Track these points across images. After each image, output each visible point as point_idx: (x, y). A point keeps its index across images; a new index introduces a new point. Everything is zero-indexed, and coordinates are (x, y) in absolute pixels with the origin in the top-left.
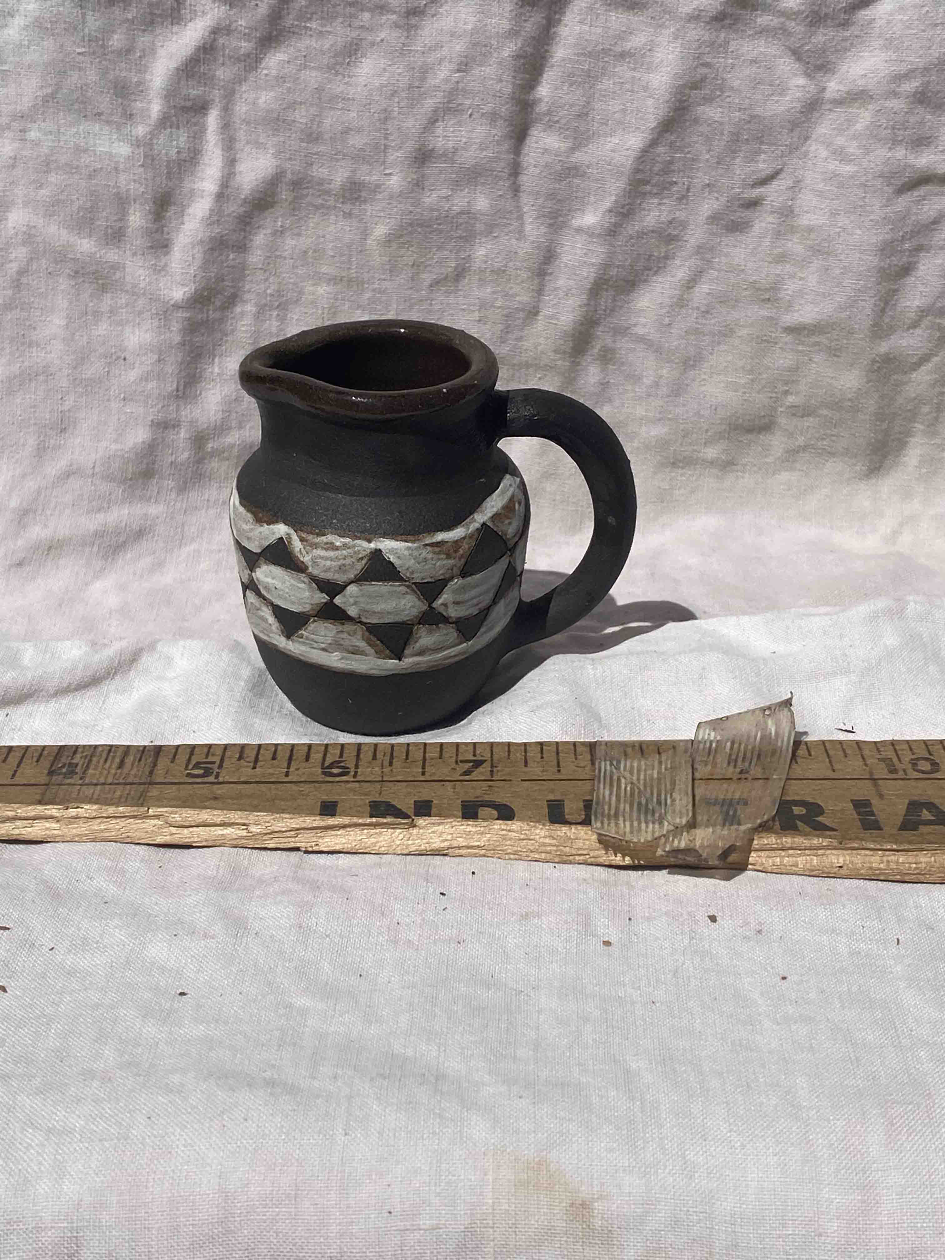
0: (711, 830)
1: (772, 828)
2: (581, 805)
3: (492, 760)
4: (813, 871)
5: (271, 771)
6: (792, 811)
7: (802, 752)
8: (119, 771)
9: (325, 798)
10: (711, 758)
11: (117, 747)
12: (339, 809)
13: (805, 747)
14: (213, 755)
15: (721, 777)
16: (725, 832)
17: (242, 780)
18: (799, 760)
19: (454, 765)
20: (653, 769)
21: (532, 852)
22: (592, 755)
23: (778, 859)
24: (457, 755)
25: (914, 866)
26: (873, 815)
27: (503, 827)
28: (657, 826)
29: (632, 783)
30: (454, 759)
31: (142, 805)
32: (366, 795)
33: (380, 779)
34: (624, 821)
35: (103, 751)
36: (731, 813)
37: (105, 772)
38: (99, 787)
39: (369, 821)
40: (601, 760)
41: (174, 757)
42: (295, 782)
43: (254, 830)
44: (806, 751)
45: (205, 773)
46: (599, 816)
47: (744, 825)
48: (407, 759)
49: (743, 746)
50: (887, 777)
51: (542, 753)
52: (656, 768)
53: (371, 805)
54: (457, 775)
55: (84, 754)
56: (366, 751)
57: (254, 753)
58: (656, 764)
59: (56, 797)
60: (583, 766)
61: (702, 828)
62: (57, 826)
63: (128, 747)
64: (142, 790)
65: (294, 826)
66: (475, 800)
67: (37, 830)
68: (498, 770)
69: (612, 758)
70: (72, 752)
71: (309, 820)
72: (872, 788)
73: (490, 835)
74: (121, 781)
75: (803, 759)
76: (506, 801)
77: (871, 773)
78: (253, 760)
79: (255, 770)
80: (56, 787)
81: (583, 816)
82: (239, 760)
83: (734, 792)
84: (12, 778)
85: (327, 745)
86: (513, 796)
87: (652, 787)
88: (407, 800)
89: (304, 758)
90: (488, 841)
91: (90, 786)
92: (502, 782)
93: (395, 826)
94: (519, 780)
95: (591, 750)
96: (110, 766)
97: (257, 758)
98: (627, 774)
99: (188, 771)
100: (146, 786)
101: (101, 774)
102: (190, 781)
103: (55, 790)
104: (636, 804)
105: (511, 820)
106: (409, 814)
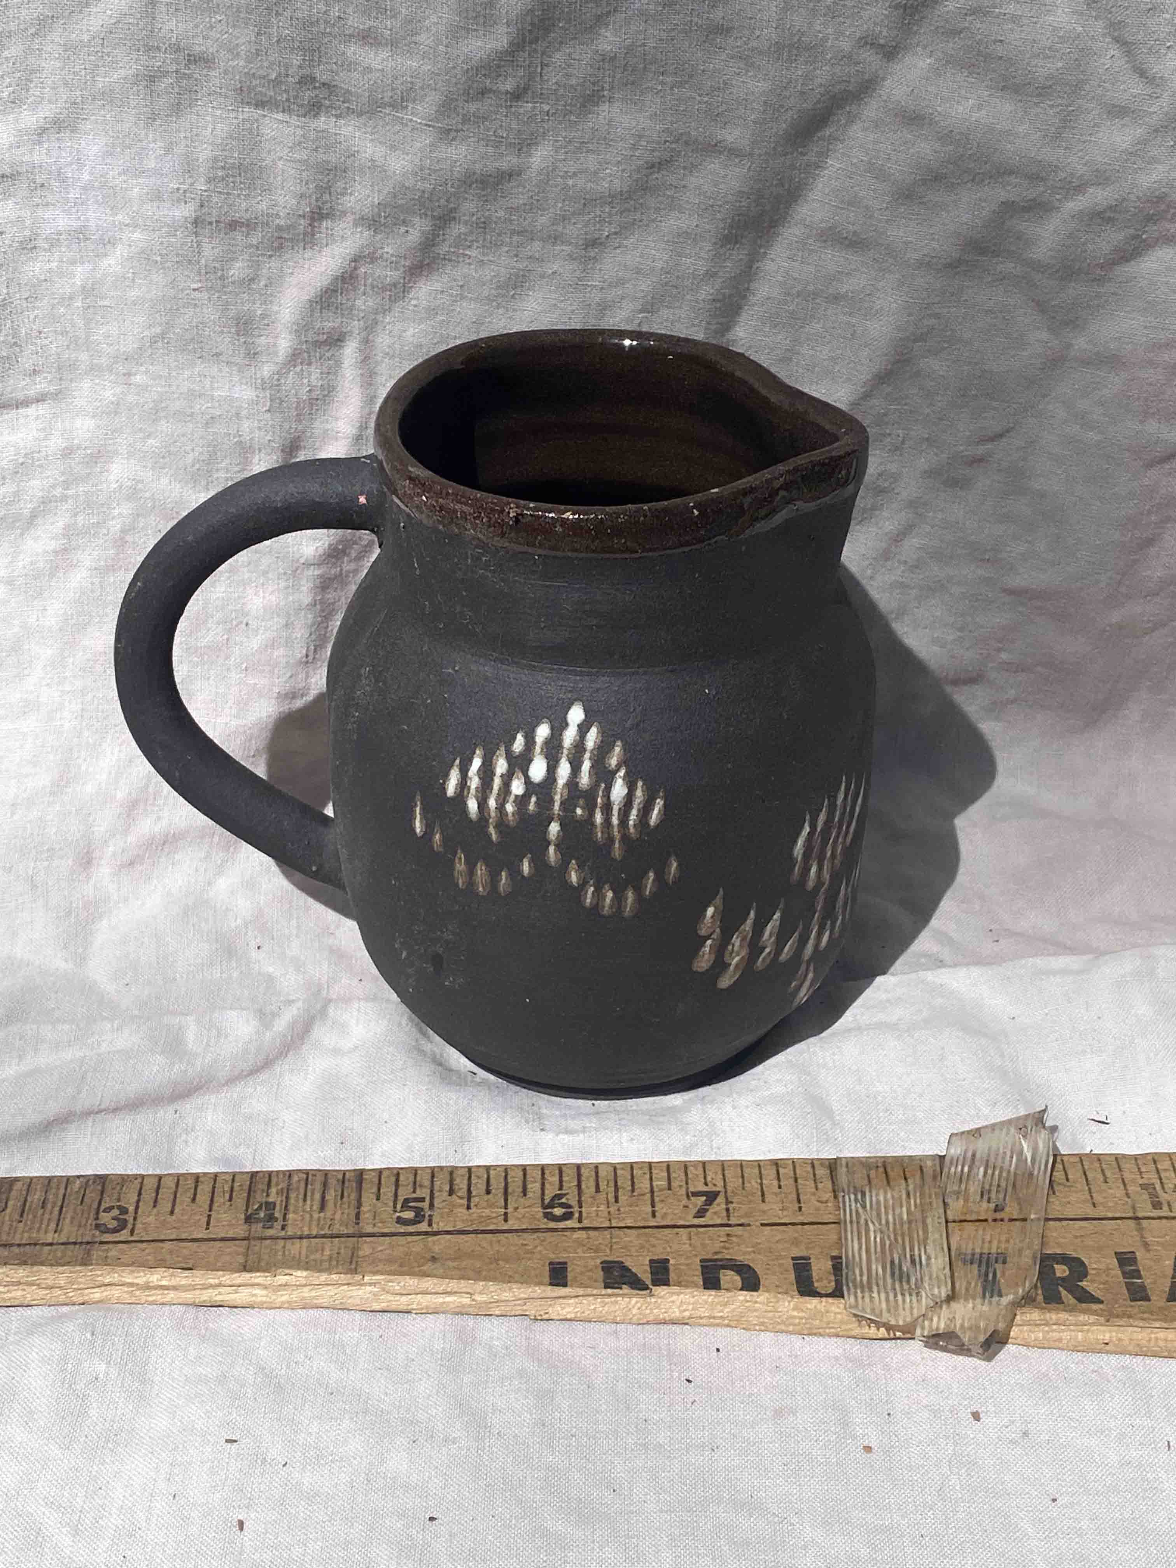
0: (970, 1305)
1: (1035, 1300)
2: (830, 1263)
3: (726, 1192)
4: (1078, 1345)
5: (487, 1212)
6: (1055, 1273)
7: (1059, 1175)
8: (322, 1215)
9: (552, 1256)
10: (963, 1187)
11: (314, 1172)
12: (570, 1276)
13: (1061, 1167)
14: (420, 1186)
15: (974, 1217)
16: (986, 1308)
17: (458, 1228)
18: (1056, 1188)
19: (685, 1201)
20: (901, 1207)
21: (779, 1323)
22: (833, 1183)
23: (1041, 1335)
24: (687, 1183)
26: (1140, 1276)
27: (748, 1298)
28: (914, 1299)
29: (882, 1232)
30: (683, 1191)
31: (355, 1271)
32: (596, 1251)
33: (607, 1224)
34: (879, 1293)
35: (299, 1181)
36: (991, 1276)
37: (307, 1216)
38: (305, 1240)
39: (604, 1292)
40: (843, 1191)
41: (379, 1190)
42: (516, 1231)
43: (479, 1299)
44: (1063, 1173)
45: (416, 1216)
46: (851, 1285)
47: (1007, 1295)
48: (633, 1191)
49: (997, 1173)
50: (1152, 1215)
51: (779, 1179)
52: (904, 1203)
53: (603, 1269)
54: (690, 1217)
55: (280, 1187)
56: (588, 1178)
57: (466, 1182)
58: (904, 1196)
59: (260, 1260)
60: (826, 1202)
61: (962, 1301)
62: (264, 1292)
63: (326, 1174)
64: (351, 1246)
65: (522, 1296)
66: (716, 1257)
67: (243, 1296)
68: (734, 1209)
69: (855, 1187)
70: (266, 1183)
71: (538, 1291)
72: (1136, 1233)
73: (734, 1306)
74: (326, 1231)
75: (1061, 1187)
76: (748, 1260)
77: (1134, 1208)
78: (465, 1194)
79: (471, 1211)
80: (258, 1243)
81: (833, 1284)
82: (450, 1195)
83: (990, 1242)
84: (207, 1229)
85: (543, 1168)
86: (754, 1252)
87: (903, 1235)
88: (640, 1258)
89: (521, 1190)
90: (733, 1310)
91: (295, 1240)
92: (740, 1228)
93: (631, 1297)
94: (758, 1224)
95: (831, 1172)
96: (312, 1206)
97: (469, 1191)
98: (874, 1213)
99: (398, 1214)
100: (355, 1239)
101: (303, 1220)
102: (402, 1231)
103: (257, 1249)
104: (888, 1265)
105: (756, 1291)
106: (645, 1280)
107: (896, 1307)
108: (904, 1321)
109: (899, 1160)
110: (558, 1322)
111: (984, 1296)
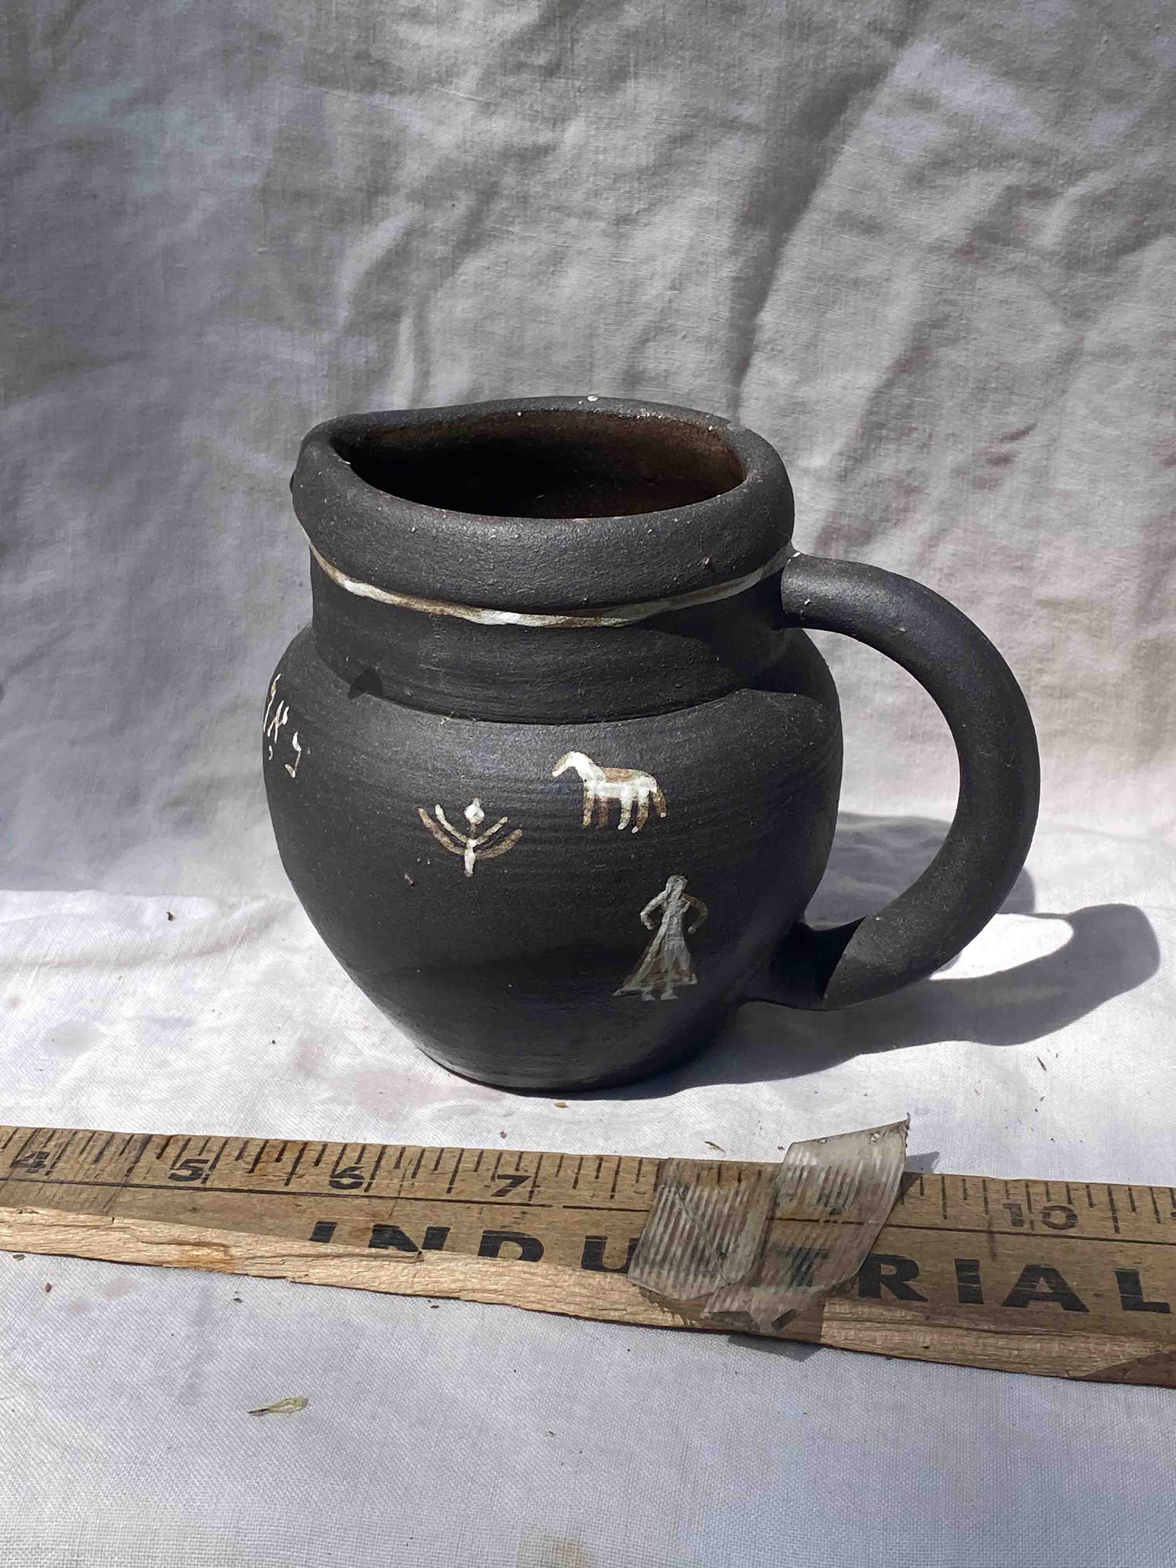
0: (773, 1290)
1: (849, 1292)
2: (627, 1244)
3: (536, 1177)
4: (892, 1350)
5: (269, 1176)
6: (879, 1270)
7: (914, 1190)
8: (93, 1166)
9: (324, 1216)
10: (799, 1190)
11: (101, 1133)
12: (336, 1233)
13: (918, 1182)
14: (209, 1151)
15: (806, 1217)
16: (790, 1294)
17: (232, 1187)
18: (905, 1200)
19: (488, 1182)
20: (725, 1202)
21: (558, 1302)
22: (657, 1177)
23: (853, 1333)
24: (496, 1168)
25: (1016, 1352)
26: (978, 1282)
27: (525, 1269)
28: (707, 1280)
29: (694, 1220)
30: (489, 1174)
31: (107, 1214)
32: (373, 1216)
33: (395, 1195)
34: (670, 1270)
35: (83, 1138)
36: (804, 1268)
37: (77, 1167)
38: (64, 1186)
39: (367, 1251)
40: (665, 1184)
41: (163, 1151)
42: (294, 1193)
43: (233, 1253)
44: (918, 1188)
45: (193, 1174)
46: (641, 1261)
47: (816, 1285)
48: (436, 1169)
49: (840, 1178)
50: (1009, 1230)
51: (598, 1171)
52: (730, 1199)
53: (374, 1231)
54: (488, 1195)
55: (60, 1142)
56: (390, 1156)
57: (259, 1150)
58: (732, 1194)
59: (12, 1196)
60: (644, 1193)
61: (763, 1286)
62: (9, 1232)
63: (113, 1135)
64: (112, 1193)
65: (279, 1251)
66: (501, 1230)
68: (540, 1192)
69: (679, 1184)
70: (48, 1137)
71: (299, 1246)
72: (986, 1244)
73: (509, 1278)
74: (92, 1180)
75: (912, 1200)
76: (537, 1235)
77: (990, 1224)
78: (253, 1160)
79: (251, 1174)
80: (15, 1184)
81: (622, 1261)
82: (237, 1159)
83: (815, 1240)
85: (346, 1146)
86: (547, 1229)
87: (718, 1226)
88: (420, 1225)
89: (314, 1160)
90: (508, 1284)
91: (55, 1184)
92: (540, 1208)
93: (397, 1259)
94: (562, 1206)
95: (658, 1170)
96: (86, 1158)
97: (258, 1157)
98: (693, 1205)
99: (173, 1171)
100: (119, 1188)
101: (72, 1168)
102: (172, 1185)
103: (12, 1188)
104: (689, 1250)
105: (536, 1261)
106: (417, 1246)
107: (684, 1285)
108: (688, 1296)
109: (738, 1165)
110: (317, 1288)
111: (791, 1284)
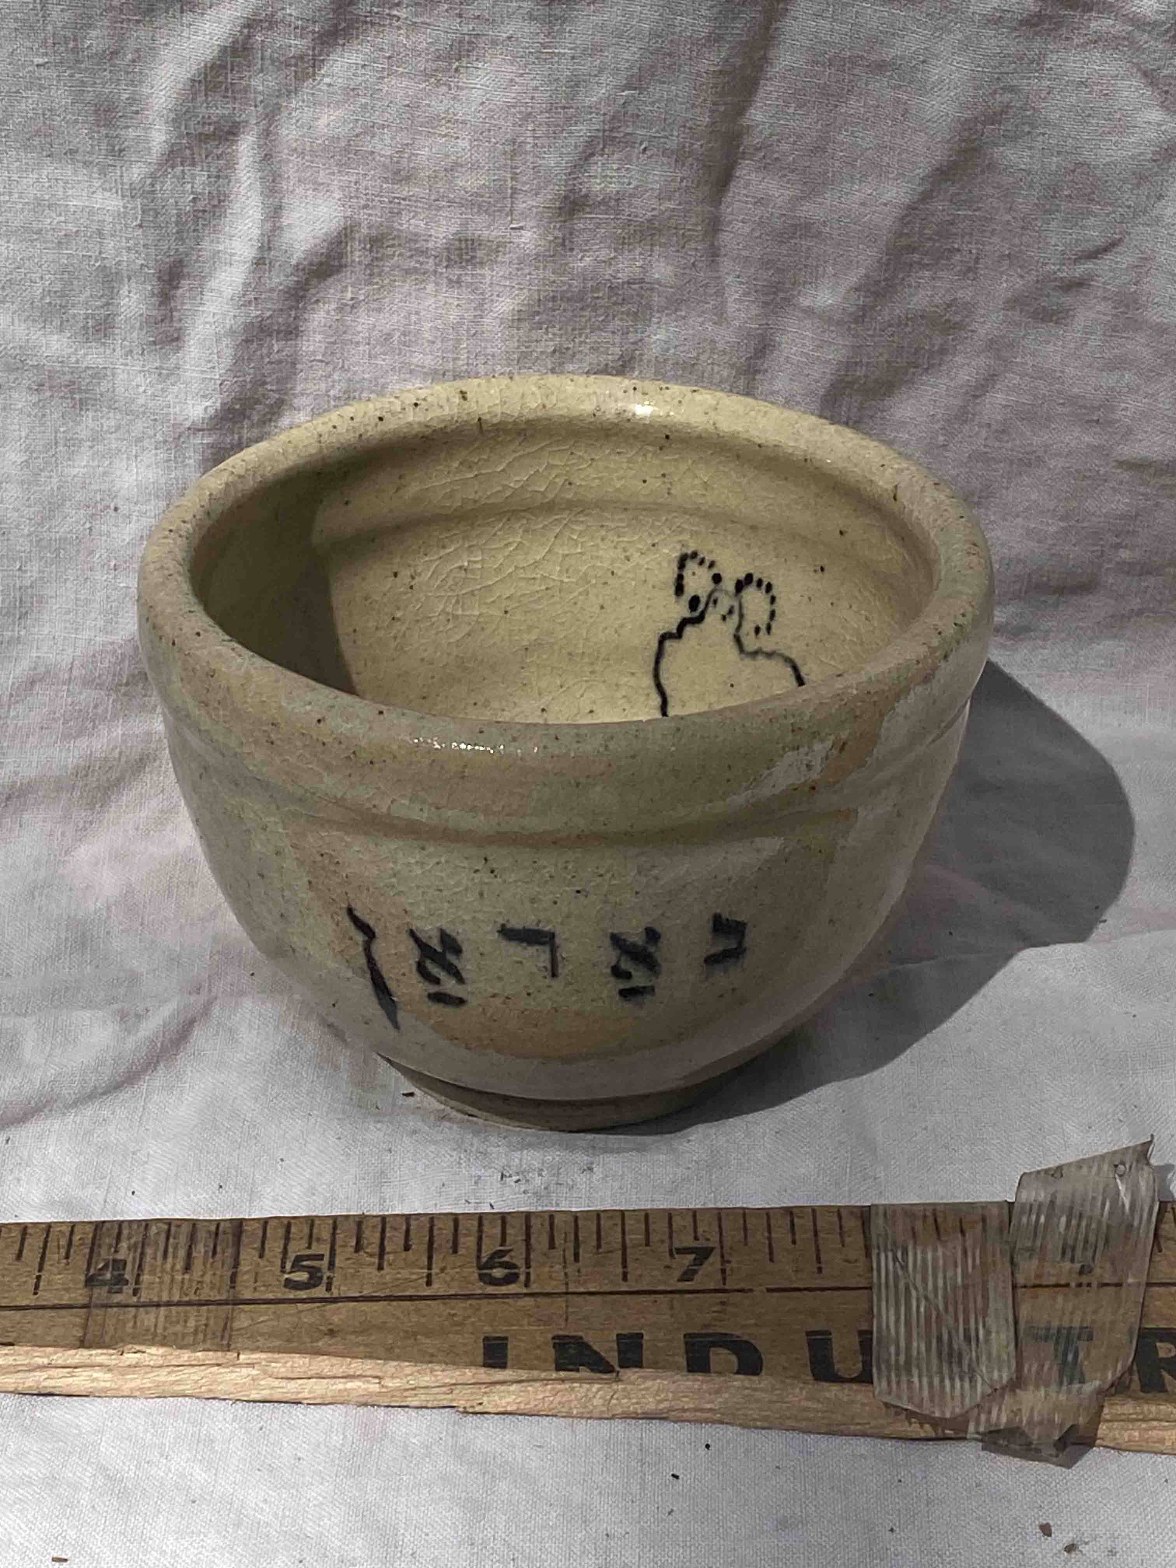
0: (1042, 1392)
1: (1128, 1387)
2: (857, 1340)
3: (722, 1248)
5: (405, 1273)
6: (1156, 1351)
7: (1168, 1227)
8: (187, 1276)
9: (487, 1328)
10: (1038, 1242)
11: (178, 1223)
12: (511, 1353)
13: (1171, 1217)
14: (318, 1239)
15: (1053, 1280)
16: (1063, 1397)
17: (365, 1293)
18: (1162, 1243)
19: (667, 1260)
20: (956, 1266)
22: (865, 1237)
23: (1136, 1434)
24: (671, 1237)
27: (747, 1384)
28: (966, 1385)
29: (926, 1298)
30: (665, 1247)
31: (228, 1348)
32: (547, 1323)
33: (563, 1289)
34: (920, 1377)
35: (158, 1234)
36: (1070, 1357)
37: (167, 1278)
38: (162, 1309)
39: (554, 1375)
40: (878, 1248)
41: (263, 1243)
42: (442, 1297)
43: (390, 1385)
44: (1173, 1225)
45: (311, 1278)
46: (883, 1367)
47: (1091, 1381)
48: (599, 1246)
49: (1084, 1224)
51: (793, 1231)
52: (959, 1263)
53: (554, 1346)
54: (673, 1281)
55: (133, 1241)
56: (540, 1231)
57: (378, 1235)
58: (959, 1254)
59: (102, 1333)
60: (856, 1261)
61: (1031, 1388)
62: (108, 1376)
63: (194, 1224)
64: (224, 1316)
65: (447, 1381)
66: (704, 1331)
67: (80, 1381)
68: (732, 1270)
69: (894, 1243)
70: (115, 1235)
71: (469, 1374)
73: (726, 1395)
74: (191, 1297)
75: (1170, 1243)
76: (748, 1335)
78: (377, 1250)
79: (383, 1272)
80: (100, 1311)
81: (860, 1365)
82: (357, 1251)
83: (1072, 1313)
84: (35, 1294)
85: (481, 1217)
86: (756, 1325)
87: (956, 1301)
88: (606, 1332)
89: (450, 1244)
90: (726, 1402)
91: (149, 1309)
92: (740, 1294)
93: (591, 1381)
94: (764, 1289)
95: (863, 1223)
96: (174, 1265)
97: (382, 1246)
98: (919, 1277)
99: (286, 1276)
100: (230, 1307)
101: (161, 1283)
102: (292, 1296)
103: (99, 1319)
104: (934, 1341)
105: (757, 1374)
106: (610, 1360)
107: (943, 1395)
108: (952, 1413)
109: (955, 1208)
110: (496, 1417)
111: (1061, 1383)
